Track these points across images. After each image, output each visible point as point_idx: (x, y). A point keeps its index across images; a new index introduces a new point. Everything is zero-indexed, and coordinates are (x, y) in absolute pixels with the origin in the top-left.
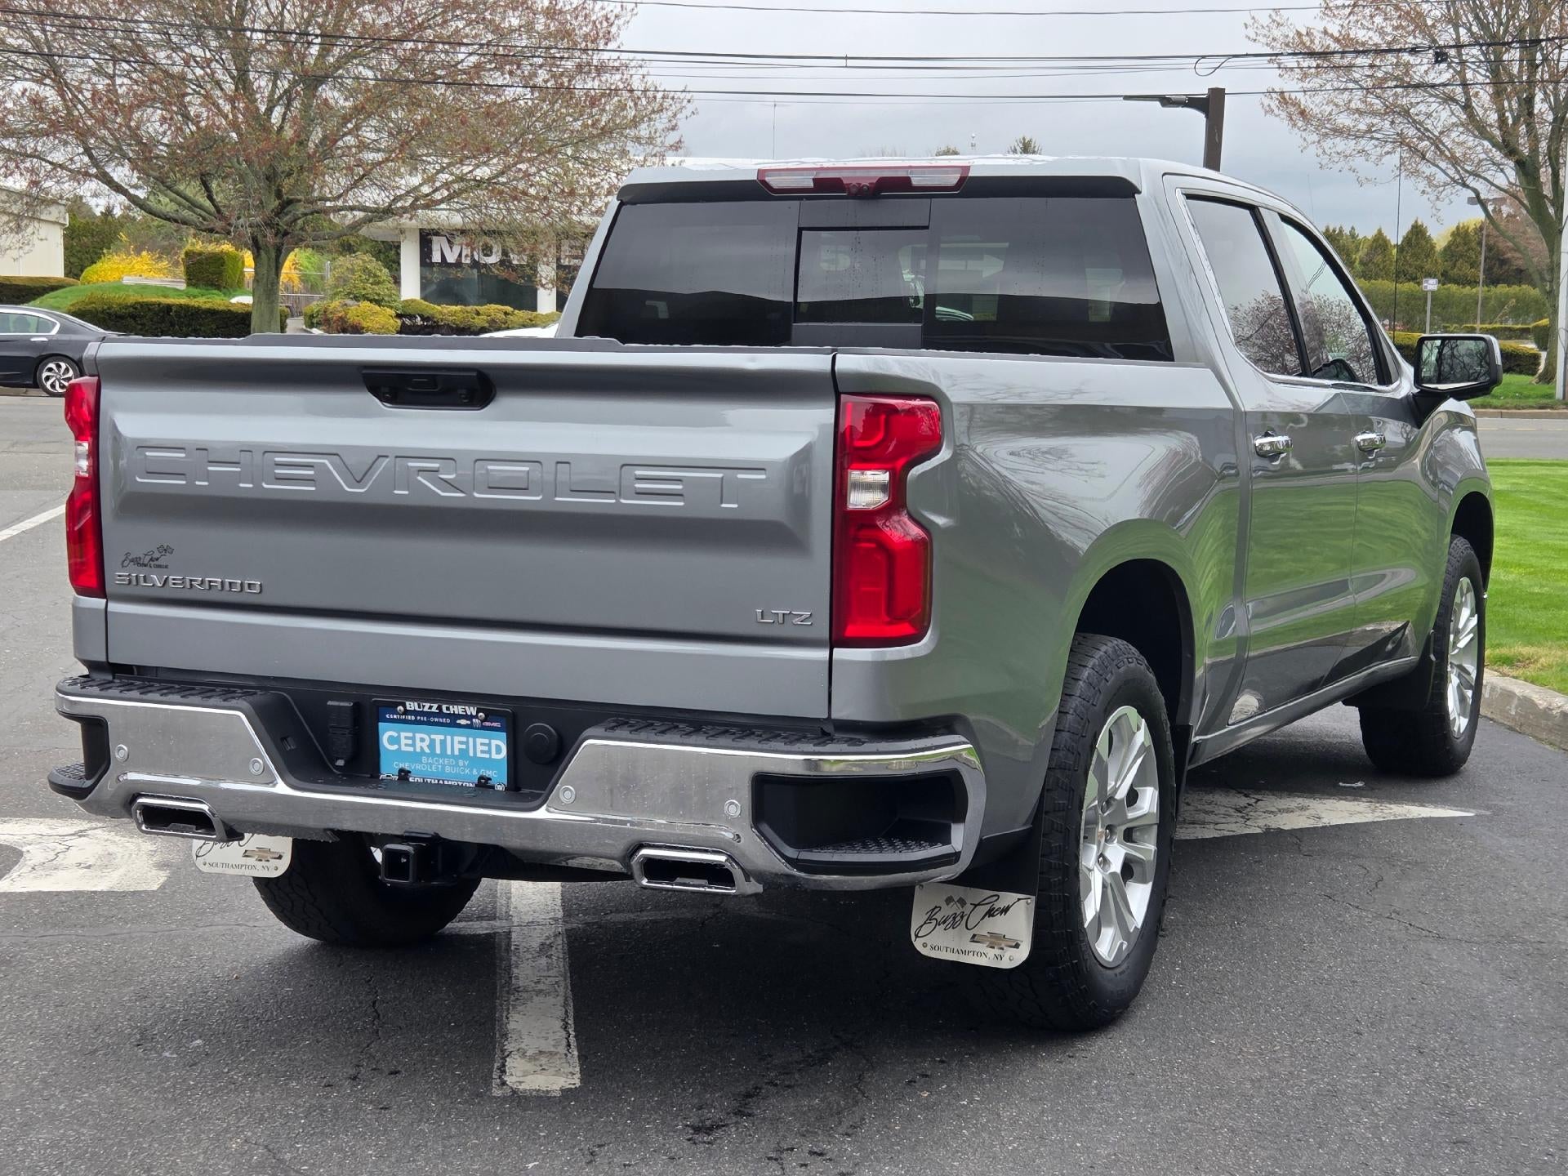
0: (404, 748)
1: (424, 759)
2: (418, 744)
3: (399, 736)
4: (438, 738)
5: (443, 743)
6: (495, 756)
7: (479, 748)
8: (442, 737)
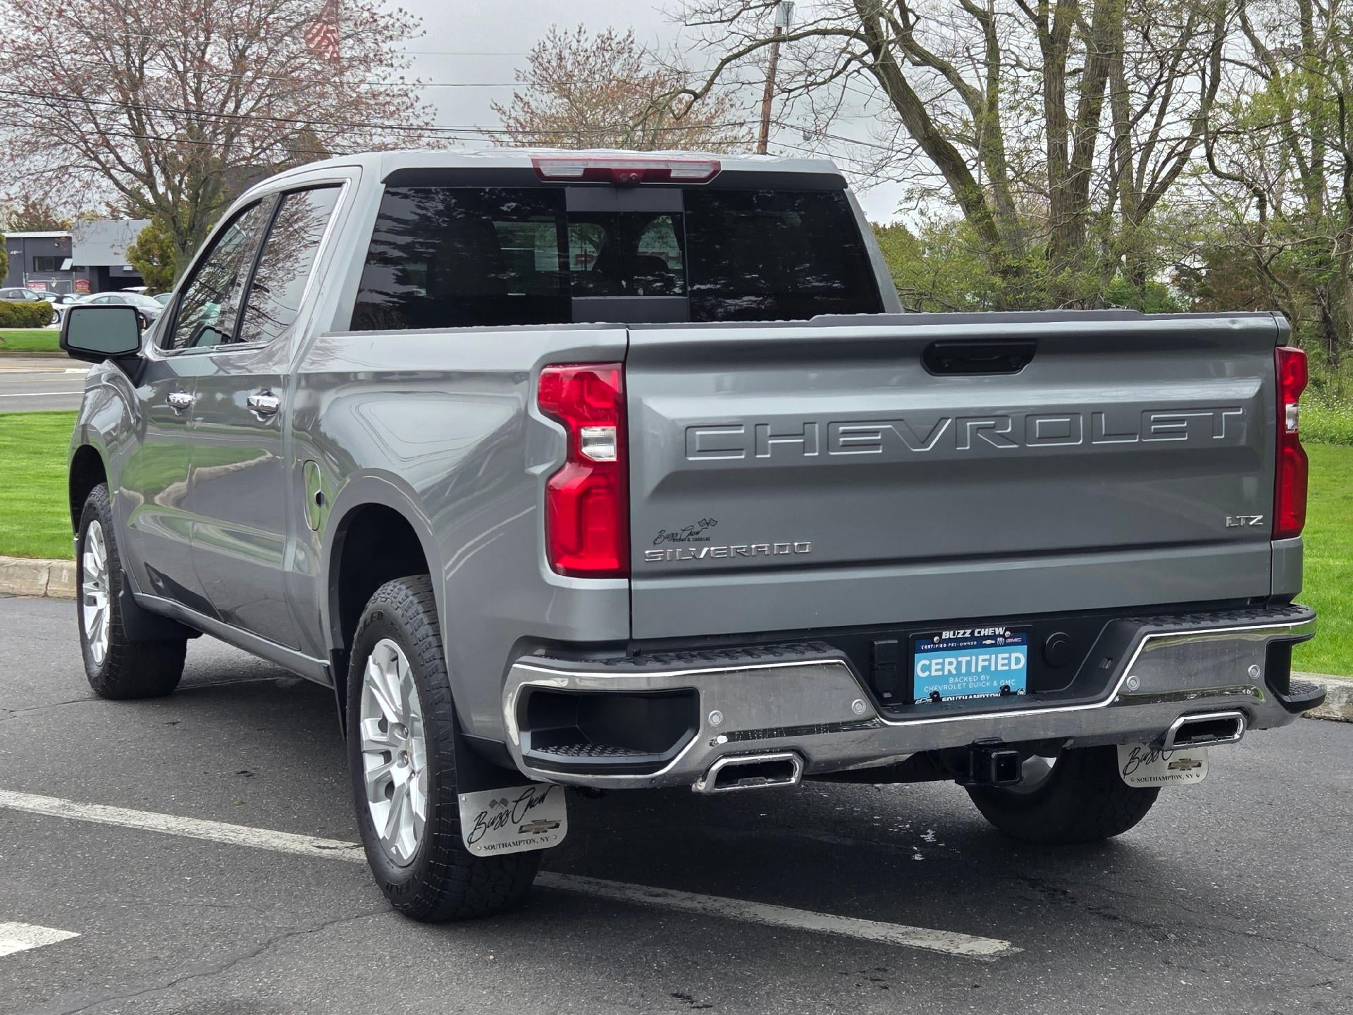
0: (934, 673)
1: (951, 680)
2: (947, 667)
3: (930, 665)
4: (964, 660)
5: (969, 663)
6: (1013, 667)
7: (1000, 662)
8: (969, 658)
